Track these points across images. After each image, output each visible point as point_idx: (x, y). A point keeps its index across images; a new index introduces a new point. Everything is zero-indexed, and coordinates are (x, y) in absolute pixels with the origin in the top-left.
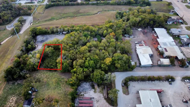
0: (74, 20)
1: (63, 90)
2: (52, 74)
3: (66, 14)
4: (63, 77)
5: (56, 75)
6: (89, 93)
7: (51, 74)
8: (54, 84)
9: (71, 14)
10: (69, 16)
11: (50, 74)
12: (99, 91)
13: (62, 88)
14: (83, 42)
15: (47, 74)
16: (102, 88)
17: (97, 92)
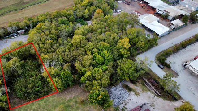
2: (43, 102)
3: (3, 8)
4: (68, 97)
5: (54, 100)
7: (41, 102)
9: (13, 8)
10: (12, 11)
11: (39, 104)
12: (141, 90)
14: (67, 32)
15: (33, 107)
16: (142, 84)
17: (140, 93)
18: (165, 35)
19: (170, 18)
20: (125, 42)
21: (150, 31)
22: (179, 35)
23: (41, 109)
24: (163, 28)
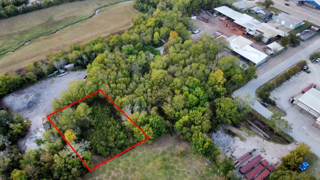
0: (60, 39)
1: (189, 173)
2: (131, 157)
3: (26, 32)
4: (160, 149)
5: (144, 154)
6: (237, 148)
7: (128, 158)
8: (161, 174)
9: (40, 30)
10: (41, 35)
11: (126, 161)
12: (247, 134)
13: (184, 171)
14: (140, 66)
15: (121, 165)
16: (246, 127)
17: (246, 137)
18: (262, 64)
19: (265, 40)
20: (218, 76)
21: (243, 58)
22: (279, 63)
23: (131, 166)
24: (260, 55)
